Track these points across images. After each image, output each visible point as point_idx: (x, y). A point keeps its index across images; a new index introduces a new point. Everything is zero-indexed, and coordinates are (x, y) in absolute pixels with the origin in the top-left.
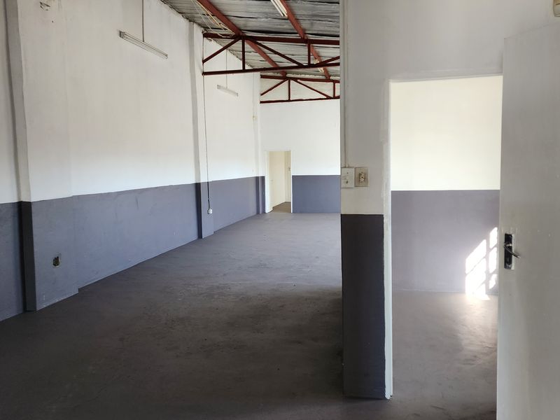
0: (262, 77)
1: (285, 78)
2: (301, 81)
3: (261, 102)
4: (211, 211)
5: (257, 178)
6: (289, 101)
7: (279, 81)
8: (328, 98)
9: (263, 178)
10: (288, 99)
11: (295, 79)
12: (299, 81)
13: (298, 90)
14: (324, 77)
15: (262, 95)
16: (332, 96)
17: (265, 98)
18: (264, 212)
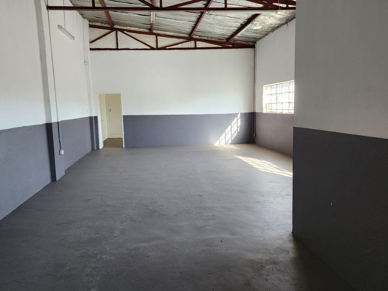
0: (91, 26)
1: (112, 29)
2: (127, 33)
3: (91, 49)
4: (62, 152)
5: (91, 118)
6: (117, 49)
7: (107, 31)
8: (152, 49)
9: (96, 118)
10: (116, 48)
11: (122, 31)
12: (125, 32)
13: (125, 40)
14: (147, 31)
15: (91, 42)
16: (155, 47)
17: (94, 46)
18: (98, 148)
